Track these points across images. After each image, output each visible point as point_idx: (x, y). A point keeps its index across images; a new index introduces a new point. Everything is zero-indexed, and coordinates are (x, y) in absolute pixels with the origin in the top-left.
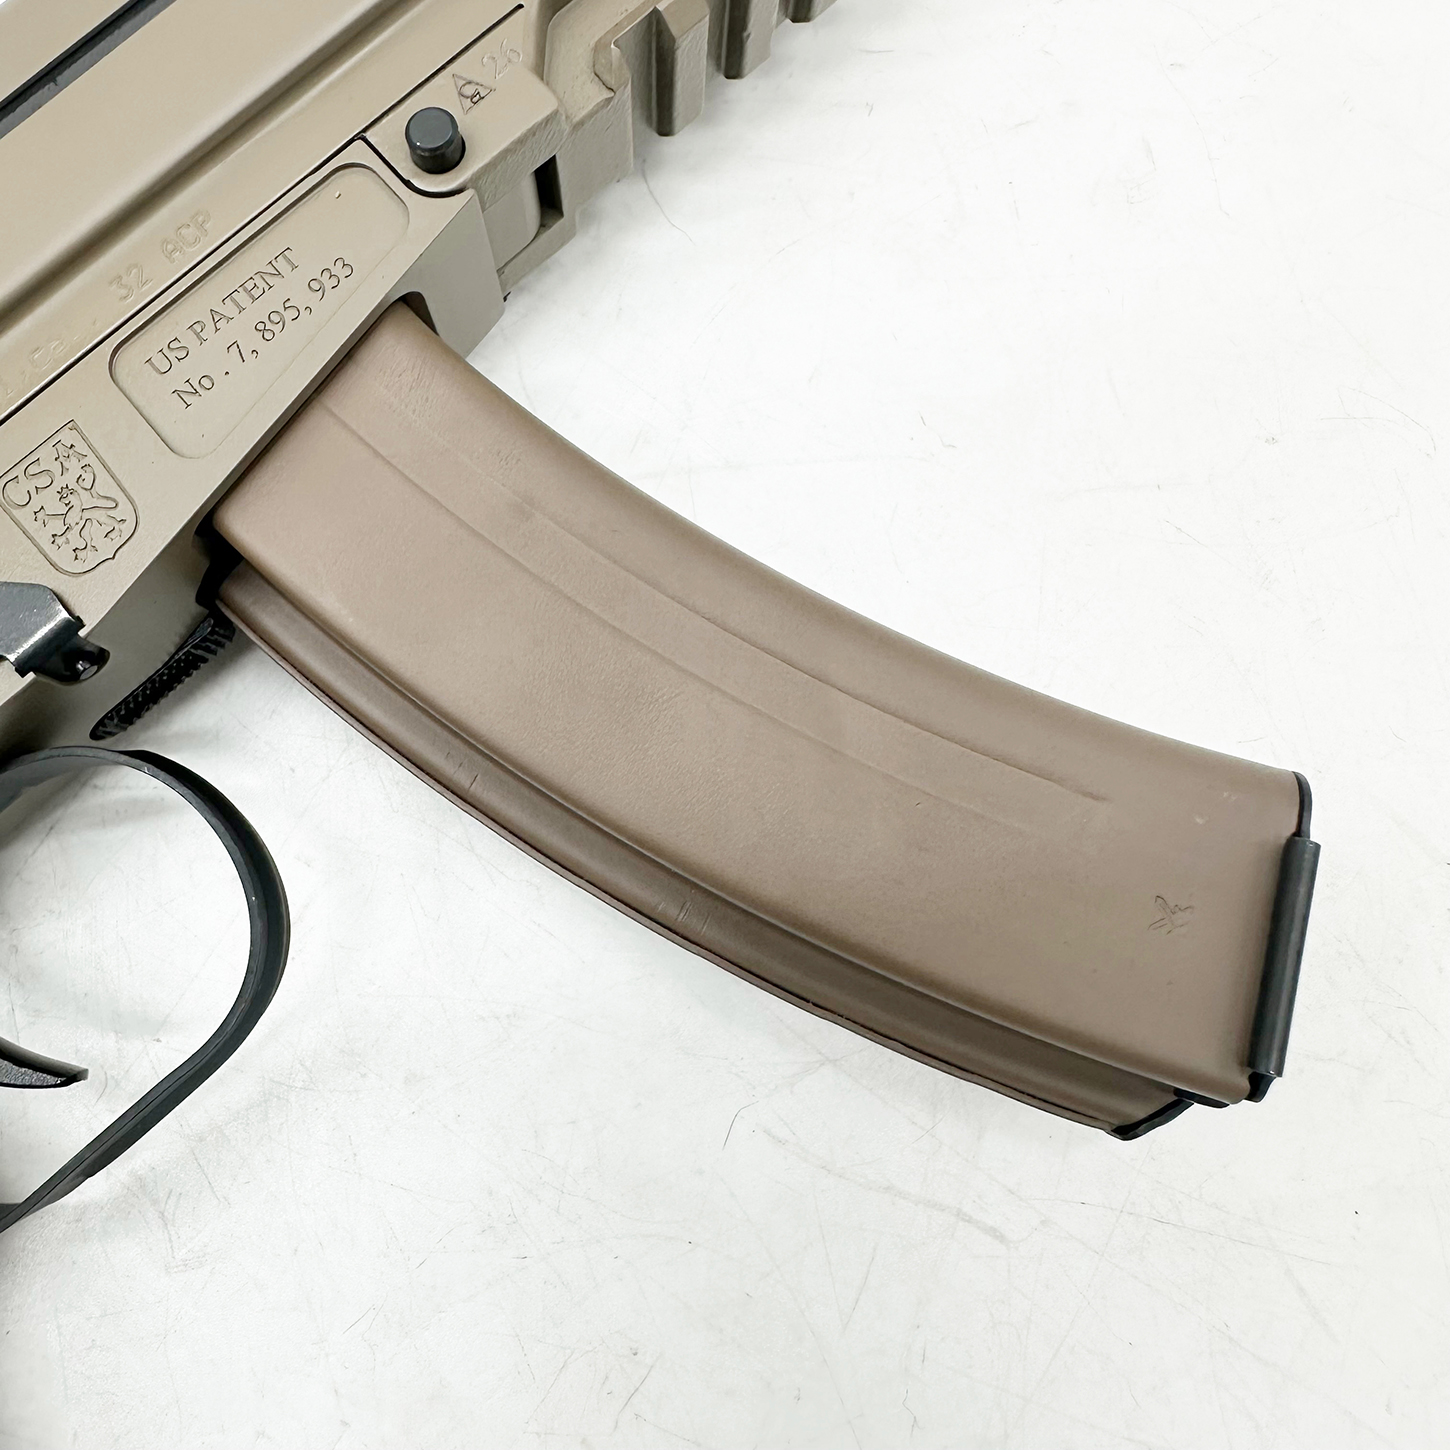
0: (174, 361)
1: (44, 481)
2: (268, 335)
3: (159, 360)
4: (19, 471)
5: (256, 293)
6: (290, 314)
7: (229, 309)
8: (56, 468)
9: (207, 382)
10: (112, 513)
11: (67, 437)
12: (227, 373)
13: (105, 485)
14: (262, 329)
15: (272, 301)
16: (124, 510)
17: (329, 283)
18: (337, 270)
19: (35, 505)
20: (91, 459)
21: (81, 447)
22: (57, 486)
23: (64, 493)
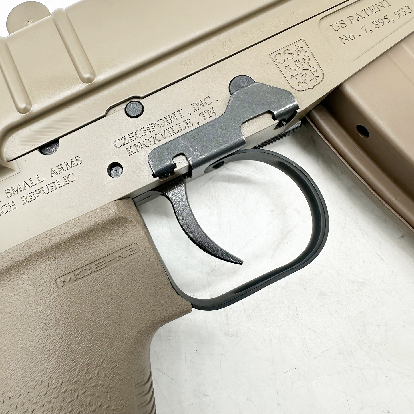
0: (341, 28)
1: (290, 57)
2: (377, 26)
3: (334, 26)
4: (282, 51)
5: (374, 11)
6: (386, 21)
7: (363, 14)
8: (295, 54)
9: (352, 37)
10: (313, 73)
11: (301, 44)
12: (360, 36)
13: (313, 63)
14: (375, 24)
15: (380, 15)
16: (319, 73)
17: (402, 13)
18: (406, 9)
19: (286, 64)
20: (308, 53)
21: (305, 48)
22: (294, 60)
23: (298, 62)
